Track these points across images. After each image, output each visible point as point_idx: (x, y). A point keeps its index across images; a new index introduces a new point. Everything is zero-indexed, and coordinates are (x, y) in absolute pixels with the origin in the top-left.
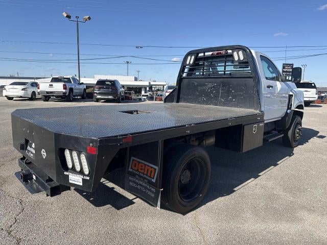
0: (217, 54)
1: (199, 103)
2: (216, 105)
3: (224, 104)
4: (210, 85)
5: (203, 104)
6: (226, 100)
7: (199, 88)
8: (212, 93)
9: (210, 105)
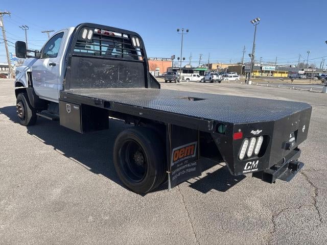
0: (105, 33)
1: (98, 86)
2: (116, 87)
3: (123, 86)
4: (108, 67)
5: (102, 87)
6: (124, 82)
7: (96, 69)
8: (111, 75)
9: (110, 87)
